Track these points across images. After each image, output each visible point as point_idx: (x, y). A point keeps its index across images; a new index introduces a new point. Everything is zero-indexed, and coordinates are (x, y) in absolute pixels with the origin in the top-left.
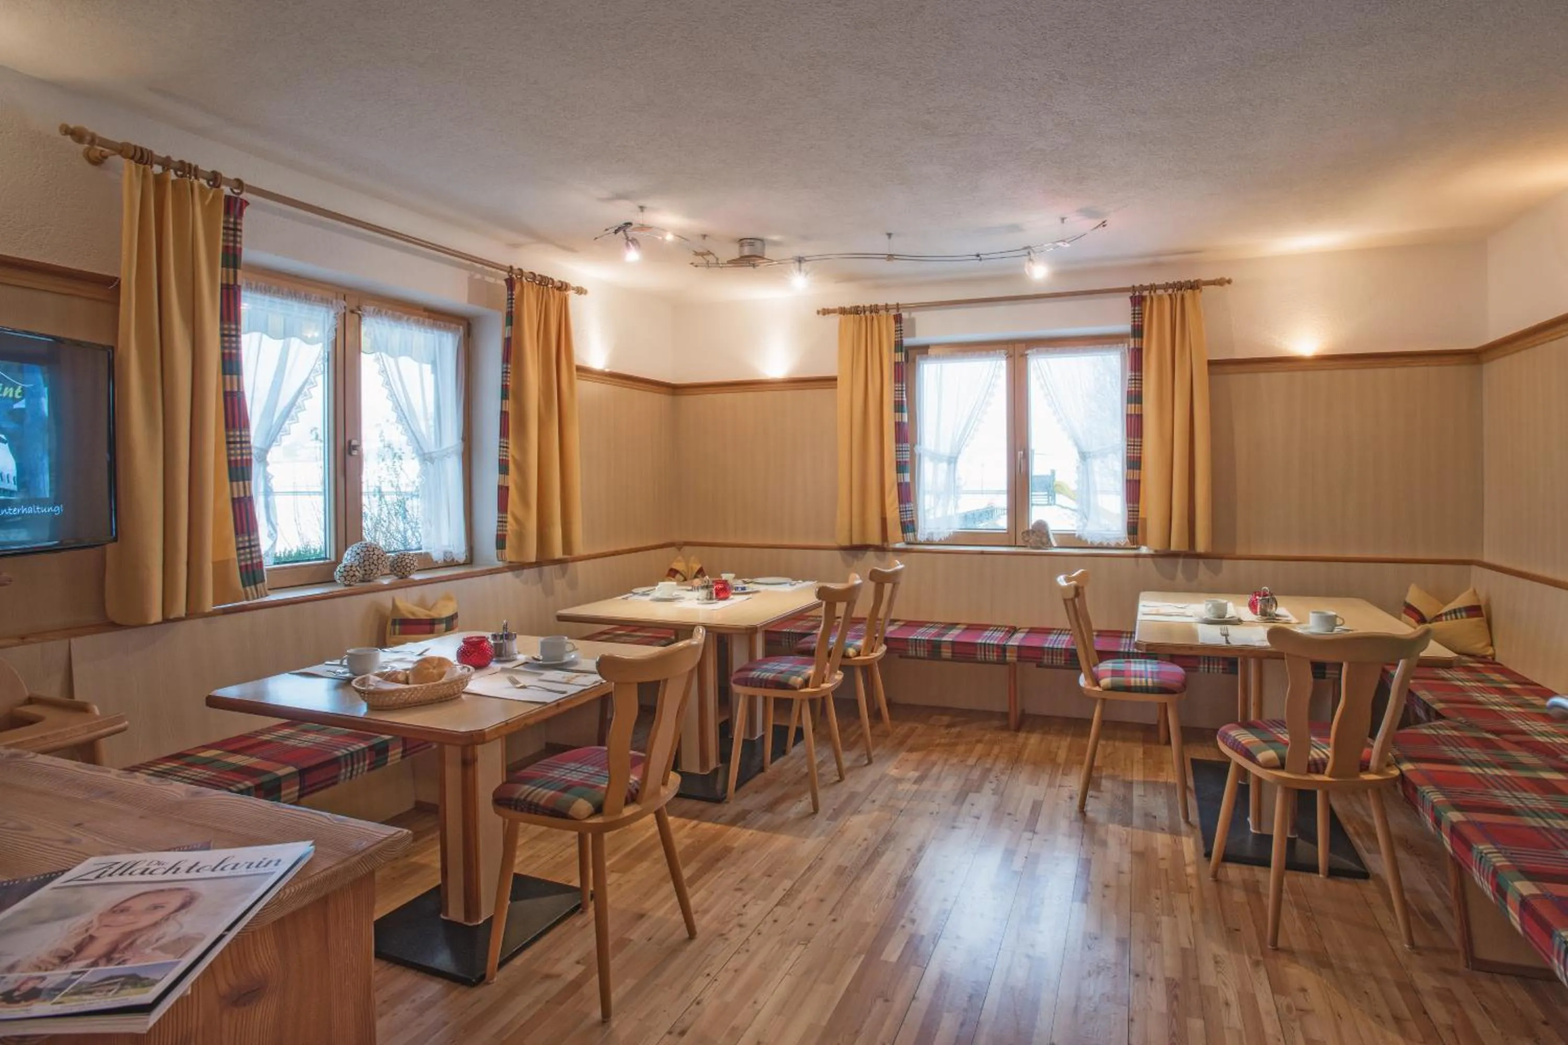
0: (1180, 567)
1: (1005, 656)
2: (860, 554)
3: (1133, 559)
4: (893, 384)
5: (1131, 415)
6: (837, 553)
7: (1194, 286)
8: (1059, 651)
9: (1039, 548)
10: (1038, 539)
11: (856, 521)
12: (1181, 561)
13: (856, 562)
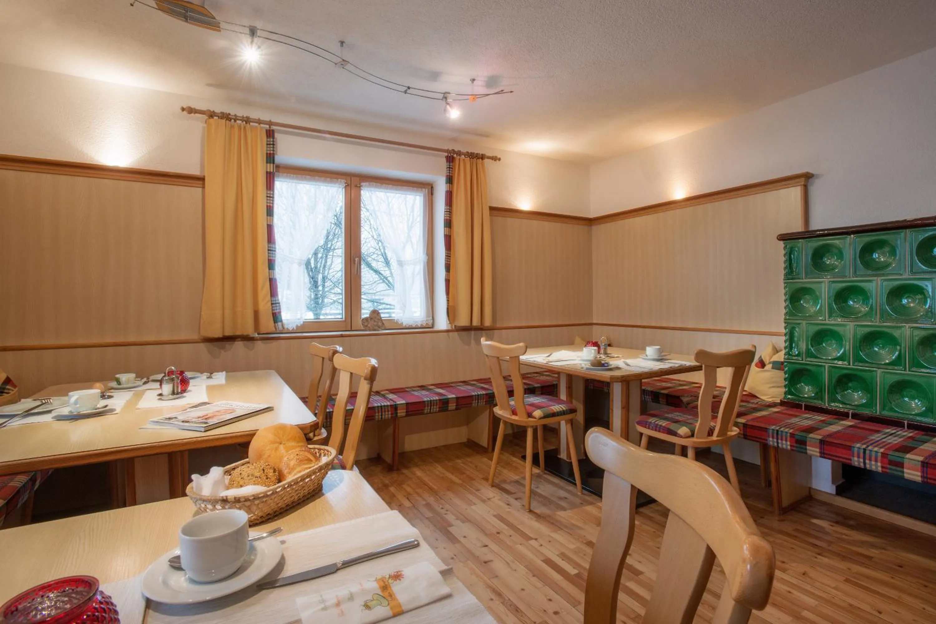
0: (473, 336)
1: (397, 413)
2: (227, 345)
3: (445, 334)
4: (265, 191)
5: (447, 235)
6: (202, 345)
7: (483, 157)
8: (435, 402)
9: (375, 330)
10: (375, 323)
11: (227, 312)
12: (473, 332)
13: (222, 352)
